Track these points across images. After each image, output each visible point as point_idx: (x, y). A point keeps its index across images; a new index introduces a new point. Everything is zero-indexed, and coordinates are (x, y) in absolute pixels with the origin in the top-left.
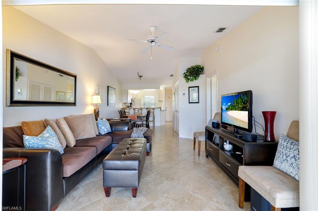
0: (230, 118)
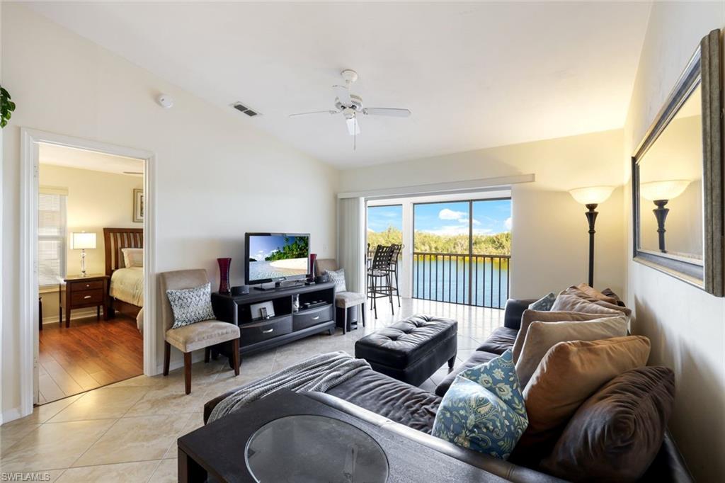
0: (276, 271)
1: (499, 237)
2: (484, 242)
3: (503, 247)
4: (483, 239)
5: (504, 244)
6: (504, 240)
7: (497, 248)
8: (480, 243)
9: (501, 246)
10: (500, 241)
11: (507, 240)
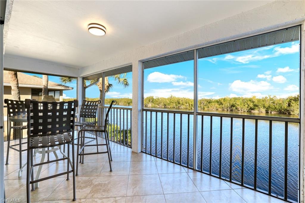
1: (221, 100)
2: (214, 102)
3: (222, 104)
4: (213, 101)
5: (223, 103)
6: (223, 101)
7: (219, 105)
8: (211, 102)
9: (221, 104)
10: (221, 102)
11: (224, 101)
